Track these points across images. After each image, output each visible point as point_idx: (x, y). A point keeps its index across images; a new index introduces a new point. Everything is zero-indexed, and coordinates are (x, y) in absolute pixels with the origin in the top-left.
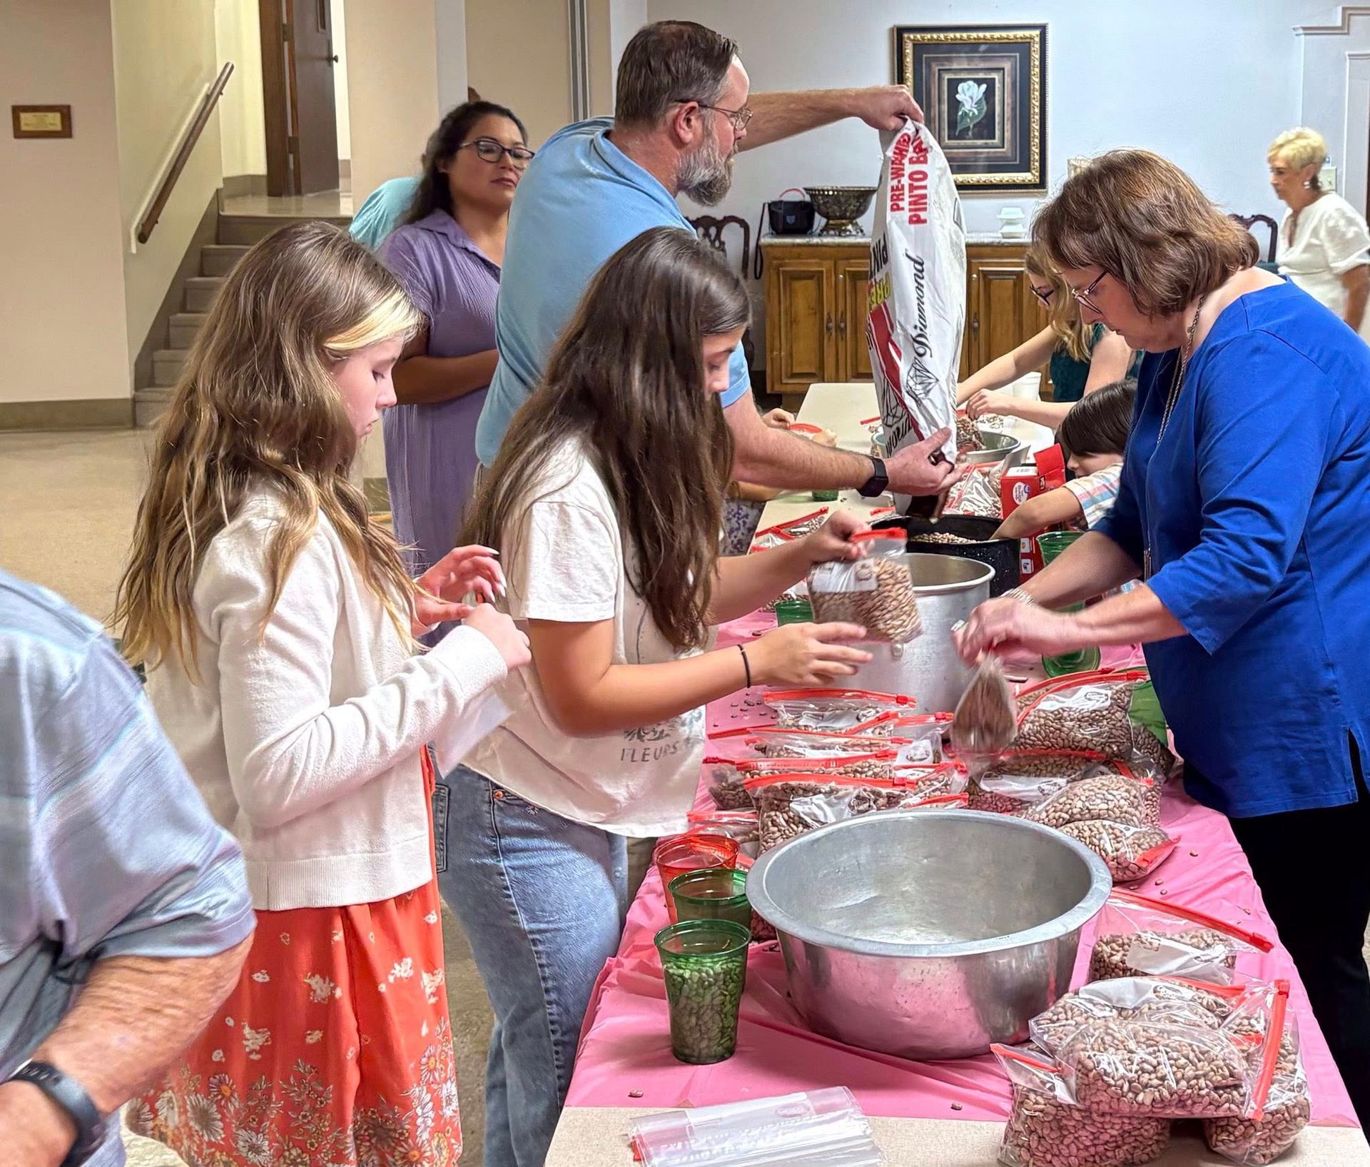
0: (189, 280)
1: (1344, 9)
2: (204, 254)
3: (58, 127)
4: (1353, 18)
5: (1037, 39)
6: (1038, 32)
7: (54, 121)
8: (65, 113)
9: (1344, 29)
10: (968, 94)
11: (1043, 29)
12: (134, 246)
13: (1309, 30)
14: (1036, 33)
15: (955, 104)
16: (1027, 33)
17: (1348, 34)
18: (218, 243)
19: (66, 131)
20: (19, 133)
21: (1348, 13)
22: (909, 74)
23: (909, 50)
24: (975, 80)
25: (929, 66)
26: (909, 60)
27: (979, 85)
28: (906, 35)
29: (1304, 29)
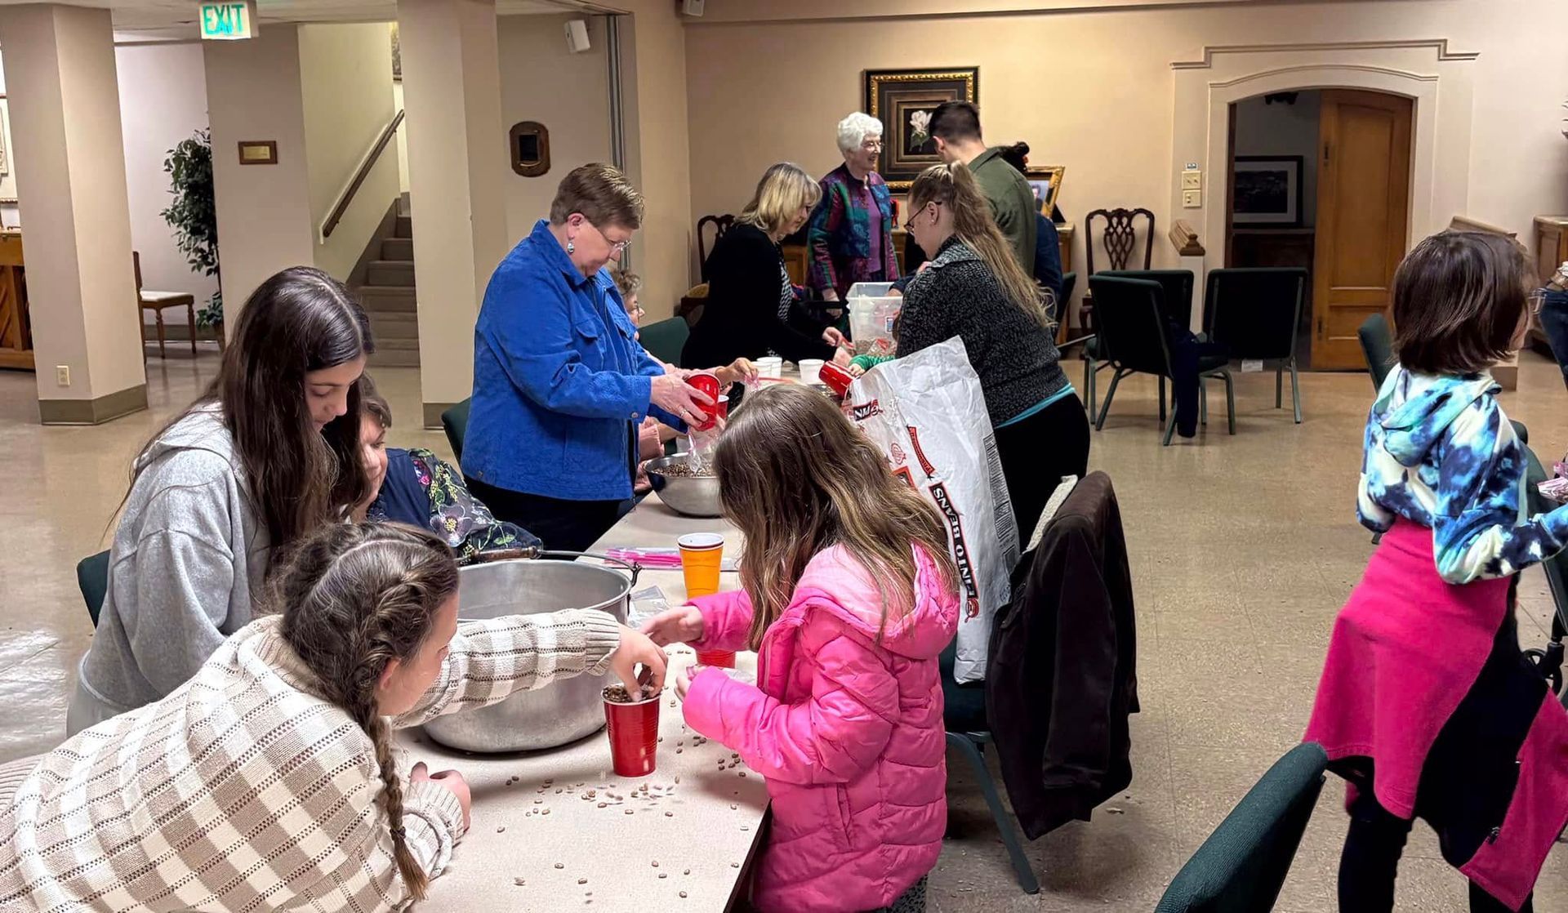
0: (371, 263)
1: (1207, 48)
2: (384, 245)
3: (268, 157)
4: (1214, 55)
5: (971, 78)
6: (972, 73)
7: (264, 152)
8: (273, 146)
9: (1205, 65)
10: (920, 120)
11: (975, 70)
12: (322, 240)
13: (1178, 66)
14: (969, 74)
15: (909, 128)
16: (963, 74)
17: (1210, 67)
18: (396, 236)
19: (273, 160)
20: (243, 162)
21: (1210, 51)
22: (875, 107)
23: (875, 88)
24: (924, 110)
25: (890, 100)
26: (875, 95)
27: (927, 114)
28: (872, 77)
29: (1175, 64)
